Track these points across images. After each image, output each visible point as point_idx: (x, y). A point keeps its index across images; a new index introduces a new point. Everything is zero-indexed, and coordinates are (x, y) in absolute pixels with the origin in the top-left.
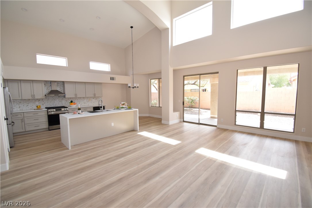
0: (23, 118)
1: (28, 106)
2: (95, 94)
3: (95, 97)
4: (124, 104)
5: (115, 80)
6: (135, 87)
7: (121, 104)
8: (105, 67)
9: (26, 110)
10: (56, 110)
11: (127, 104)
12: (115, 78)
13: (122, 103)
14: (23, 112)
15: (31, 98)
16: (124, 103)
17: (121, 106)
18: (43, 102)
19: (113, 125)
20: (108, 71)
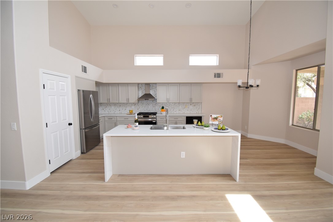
0: (116, 122)
1: (126, 110)
2: (191, 99)
3: (191, 103)
4: (216, 118)
5: (222, 77)
6: (251, 86)
7: (210, 118)
8: (212, 60)
9: (120, 114)
10: (144, 117)
11: (222, 119)
12: (222, 73)
13: (214, 116)
14: (117, 116)
15: (126, 102)
16: (218, 116)
17: (211, 122)
18: (138, 107)
19: (184, 157)
20: (216, 65)
